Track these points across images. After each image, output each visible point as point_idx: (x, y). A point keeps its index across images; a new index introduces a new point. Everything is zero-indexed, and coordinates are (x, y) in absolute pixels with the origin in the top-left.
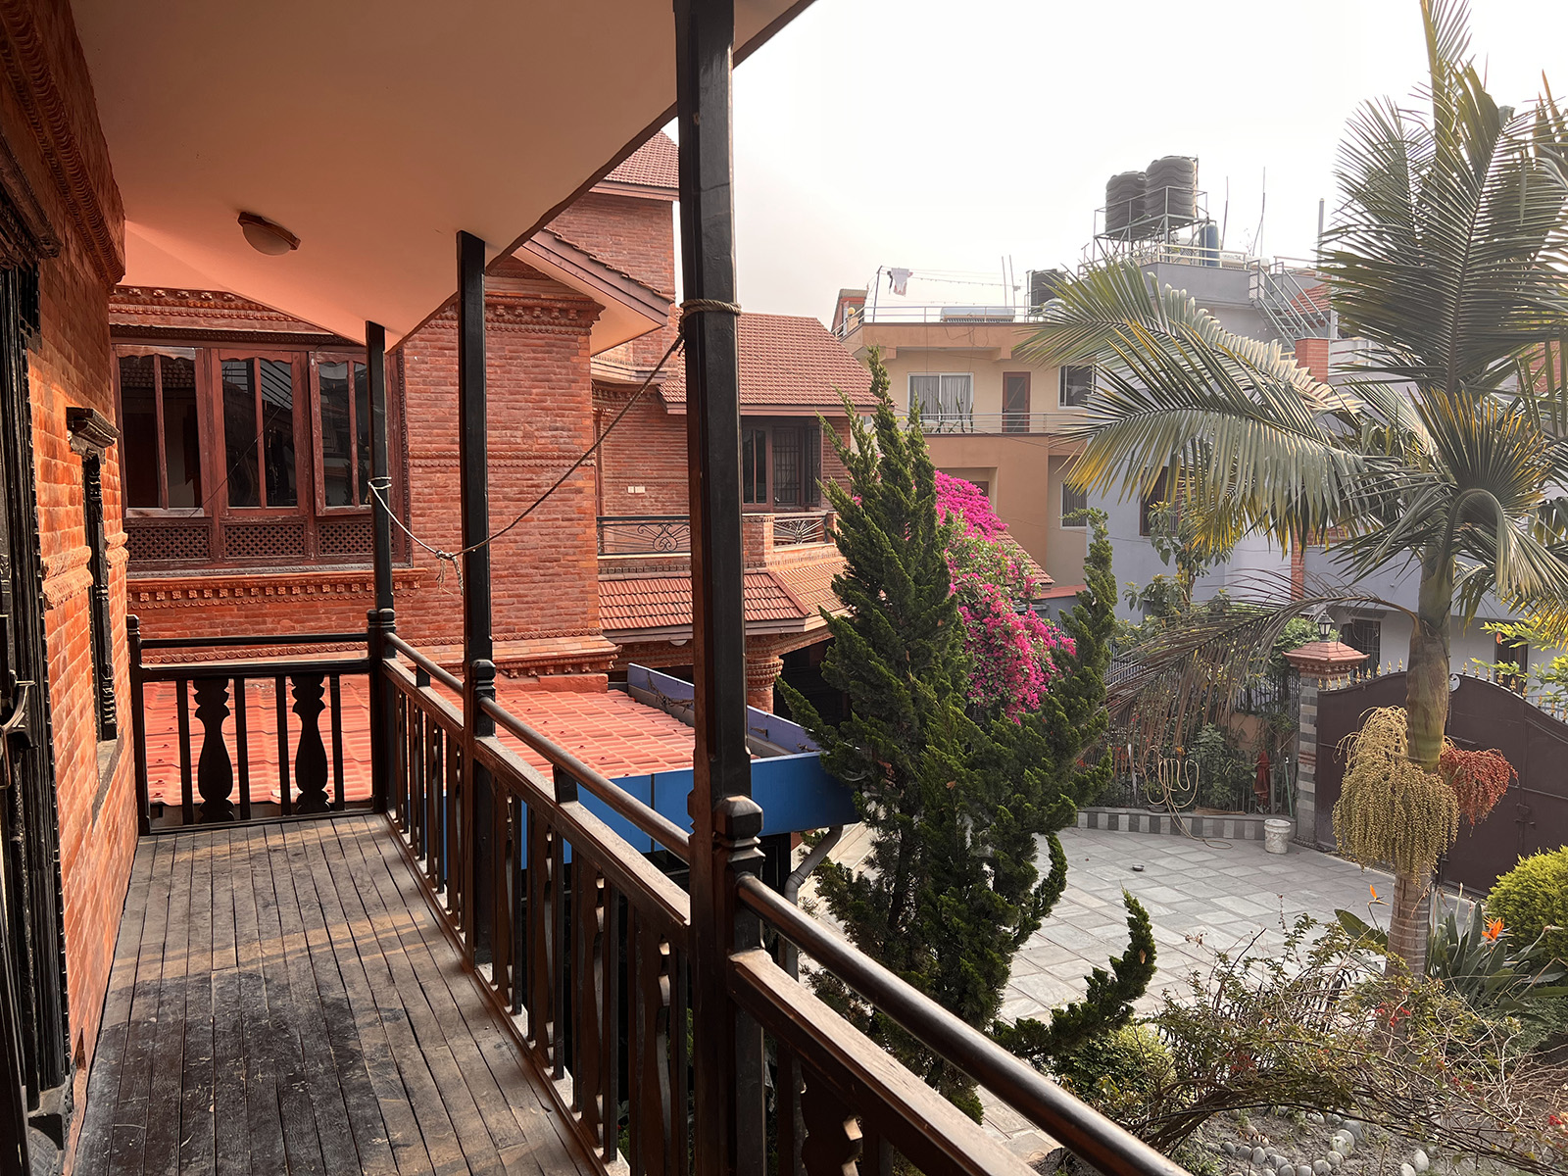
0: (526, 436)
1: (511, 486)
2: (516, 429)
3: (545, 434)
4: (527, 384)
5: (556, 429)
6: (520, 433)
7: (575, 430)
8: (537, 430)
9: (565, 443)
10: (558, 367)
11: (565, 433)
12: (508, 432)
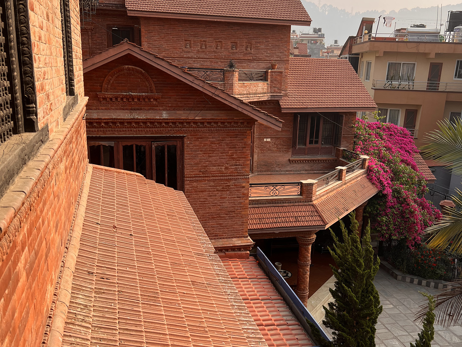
0: (226, 168)
1: (220, 186)
2: (223, 166)
3: (232, 167)
4: (227, 149)
5: (237, 165)
6: (223, 168)
7: (244, 165)
8: (230, 166)
9: (240, 170)
10: (239, 143)
11: (240, 167)
12: (220, 167)
